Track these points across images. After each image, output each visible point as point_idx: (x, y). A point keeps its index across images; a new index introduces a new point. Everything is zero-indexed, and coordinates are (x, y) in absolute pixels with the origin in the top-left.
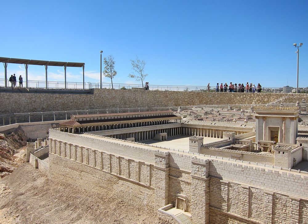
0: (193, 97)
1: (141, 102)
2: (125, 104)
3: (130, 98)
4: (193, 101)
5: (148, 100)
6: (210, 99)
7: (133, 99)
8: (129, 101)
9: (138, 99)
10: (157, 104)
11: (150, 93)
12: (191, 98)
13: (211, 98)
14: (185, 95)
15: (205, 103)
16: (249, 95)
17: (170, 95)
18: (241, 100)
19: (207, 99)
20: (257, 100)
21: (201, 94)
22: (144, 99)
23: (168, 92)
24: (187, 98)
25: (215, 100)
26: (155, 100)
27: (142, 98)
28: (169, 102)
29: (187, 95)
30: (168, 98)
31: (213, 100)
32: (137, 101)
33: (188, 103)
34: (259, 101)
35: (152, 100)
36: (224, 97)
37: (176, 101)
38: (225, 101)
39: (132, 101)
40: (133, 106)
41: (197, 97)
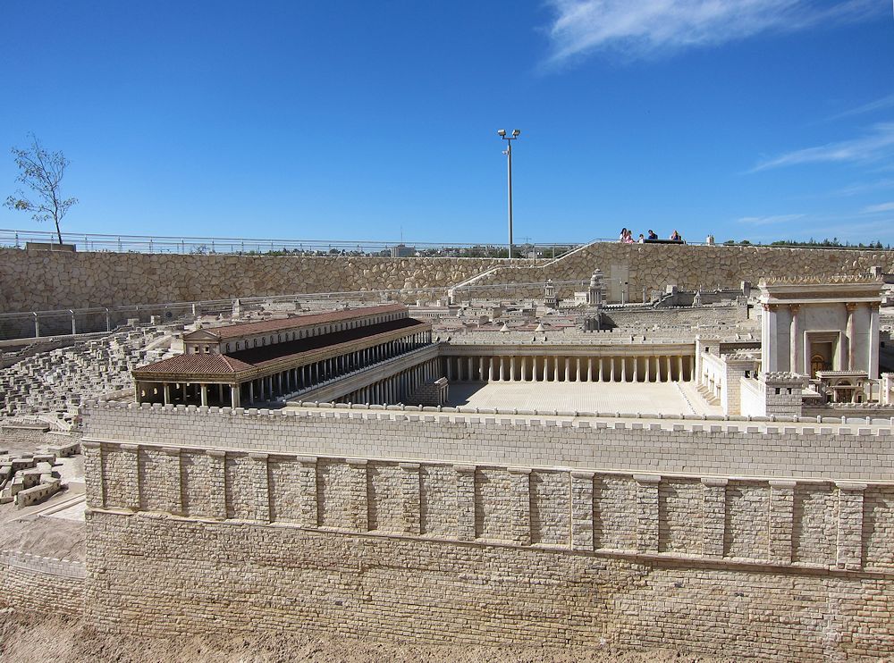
0: (234, 273)
1: (67, 290)
2: (8, 298)
3: (24, 276)
4: (237, 284)
5: (90, 284)
6: (286, 278)
7: (34, 280)
8: (22, 289)
9: (56, 283)
10: (121, 295)
11: (94, 261)
12: (228, 276)
13: (290, 275)
14: (209, 267)
15: (271, 289)
16: (395, 265)
17: (164, 267)
18: (373, 279)
19: (278, 276)
20: (417, 278)
21: (260, 262)
22: (75, 281)
23: (155, 259)
24: (217, 274)
25: (301, 278)
26: (115, 282)
27: (67, 278)
28: (162, 289)
29: (217, 267)
30: (156, 278)
31: (297, 281)
32: (51, 289)
33: (222, 291)
34: (421, 281)
35: (105, 283)
36: (327, 272)
37: (183, 284)
38: (328, 283)
39: (33, 286)
40: (36, 305)
41: (247, 271)
